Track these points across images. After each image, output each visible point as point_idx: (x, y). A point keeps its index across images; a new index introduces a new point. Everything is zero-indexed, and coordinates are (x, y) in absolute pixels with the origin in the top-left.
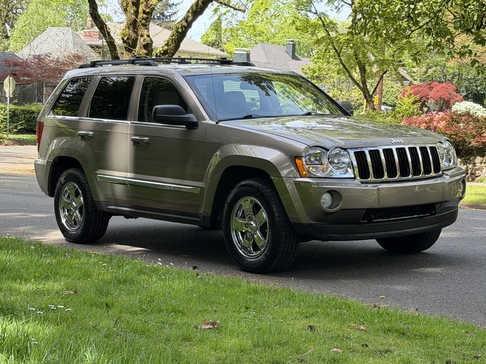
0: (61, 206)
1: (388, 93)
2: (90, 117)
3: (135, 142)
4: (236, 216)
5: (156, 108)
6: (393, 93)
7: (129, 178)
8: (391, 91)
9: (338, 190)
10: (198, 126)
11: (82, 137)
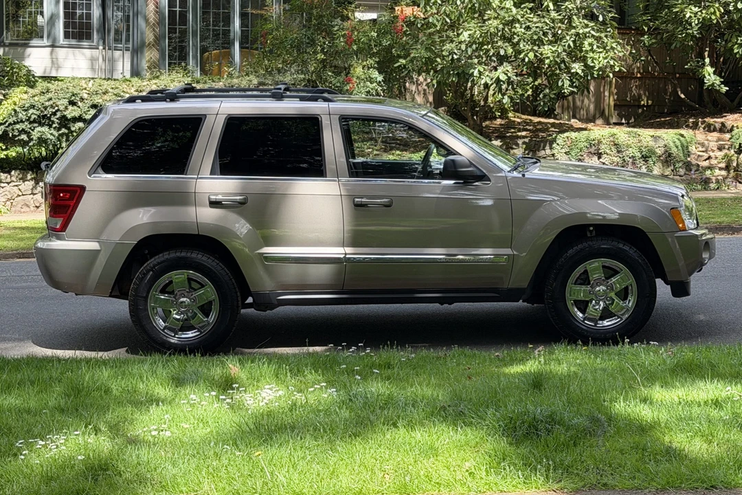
3: (360, 206)
10: (490, 181)
11: (215, 204)
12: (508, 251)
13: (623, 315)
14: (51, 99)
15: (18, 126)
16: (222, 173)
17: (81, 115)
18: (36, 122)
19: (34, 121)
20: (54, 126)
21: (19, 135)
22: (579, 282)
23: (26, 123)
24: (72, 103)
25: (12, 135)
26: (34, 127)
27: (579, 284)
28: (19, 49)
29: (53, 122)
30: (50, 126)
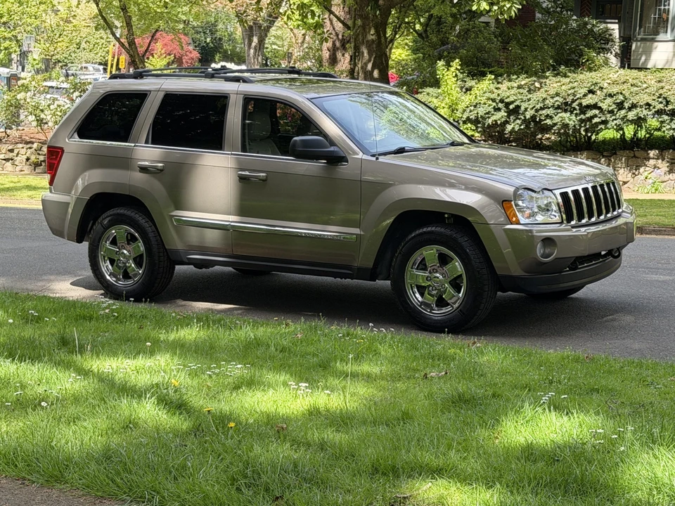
0: (101, 254)
1: (96, 45)
2: (152, 144)
3: (242, 179)
4: (412, 268)
5: (296, 141)
6: (104, 46)
7: (232, 222)
8: (100, 44)
9: (554, 238)
10: (347, 162)
11: (144, 169)
12: (357, 231)
13: (455, 303)
14: (574, 88)
15: (544, 112)
16: (153, 143)
17: (597, 103)
18: (561, 109)
19: (558, 108)
20: (575, 112)
21: (545, 120)
22: (420, 267)
23: (551, 109)
24: (591, 92)
25: (540, 119)
26: (558, 113)
27: (421, 270)
28: (648, 43)
29: (575, 109)
30: (572, 112)
